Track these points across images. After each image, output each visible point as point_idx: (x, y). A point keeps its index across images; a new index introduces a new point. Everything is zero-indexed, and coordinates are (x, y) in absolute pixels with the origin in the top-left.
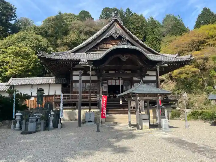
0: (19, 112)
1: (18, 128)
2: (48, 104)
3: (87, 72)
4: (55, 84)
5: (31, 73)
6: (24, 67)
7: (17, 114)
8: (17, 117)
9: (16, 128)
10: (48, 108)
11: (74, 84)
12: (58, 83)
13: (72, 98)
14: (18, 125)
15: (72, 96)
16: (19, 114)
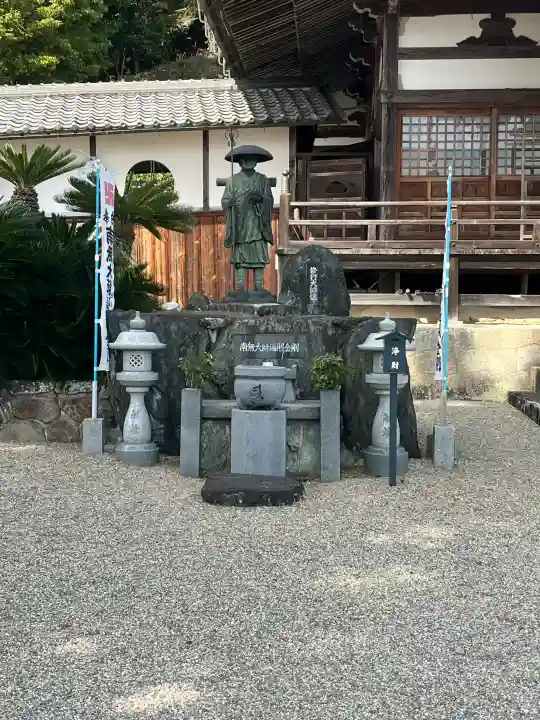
0: (138, 320)
1: (139, 448)
2: (313, 270)
3: (513, 23)
4: (252, 125)
5: (53, 59)
6: (8, 16)
7: (125, 339)
8: (127, 360)
9: (126, 448)
10: (314, 298)
11: (406, 120)
12: (268, 123)
13: (395, 233)
14: (136, 420)
15: (396, 212)
16: (136, 337)
